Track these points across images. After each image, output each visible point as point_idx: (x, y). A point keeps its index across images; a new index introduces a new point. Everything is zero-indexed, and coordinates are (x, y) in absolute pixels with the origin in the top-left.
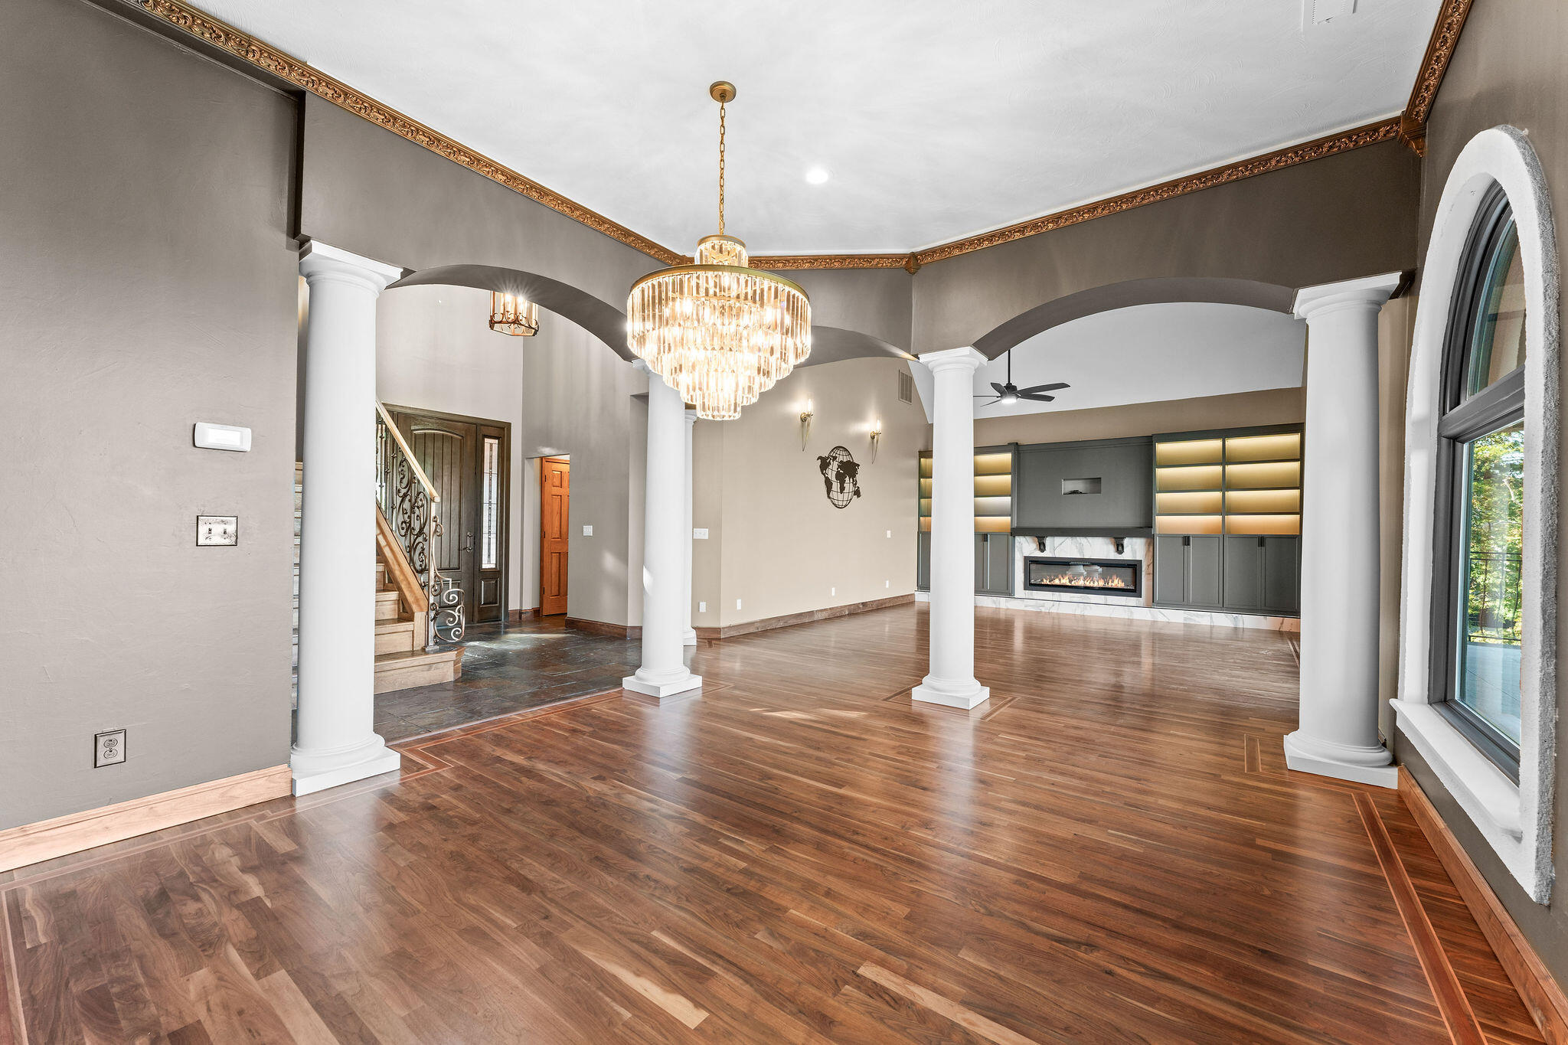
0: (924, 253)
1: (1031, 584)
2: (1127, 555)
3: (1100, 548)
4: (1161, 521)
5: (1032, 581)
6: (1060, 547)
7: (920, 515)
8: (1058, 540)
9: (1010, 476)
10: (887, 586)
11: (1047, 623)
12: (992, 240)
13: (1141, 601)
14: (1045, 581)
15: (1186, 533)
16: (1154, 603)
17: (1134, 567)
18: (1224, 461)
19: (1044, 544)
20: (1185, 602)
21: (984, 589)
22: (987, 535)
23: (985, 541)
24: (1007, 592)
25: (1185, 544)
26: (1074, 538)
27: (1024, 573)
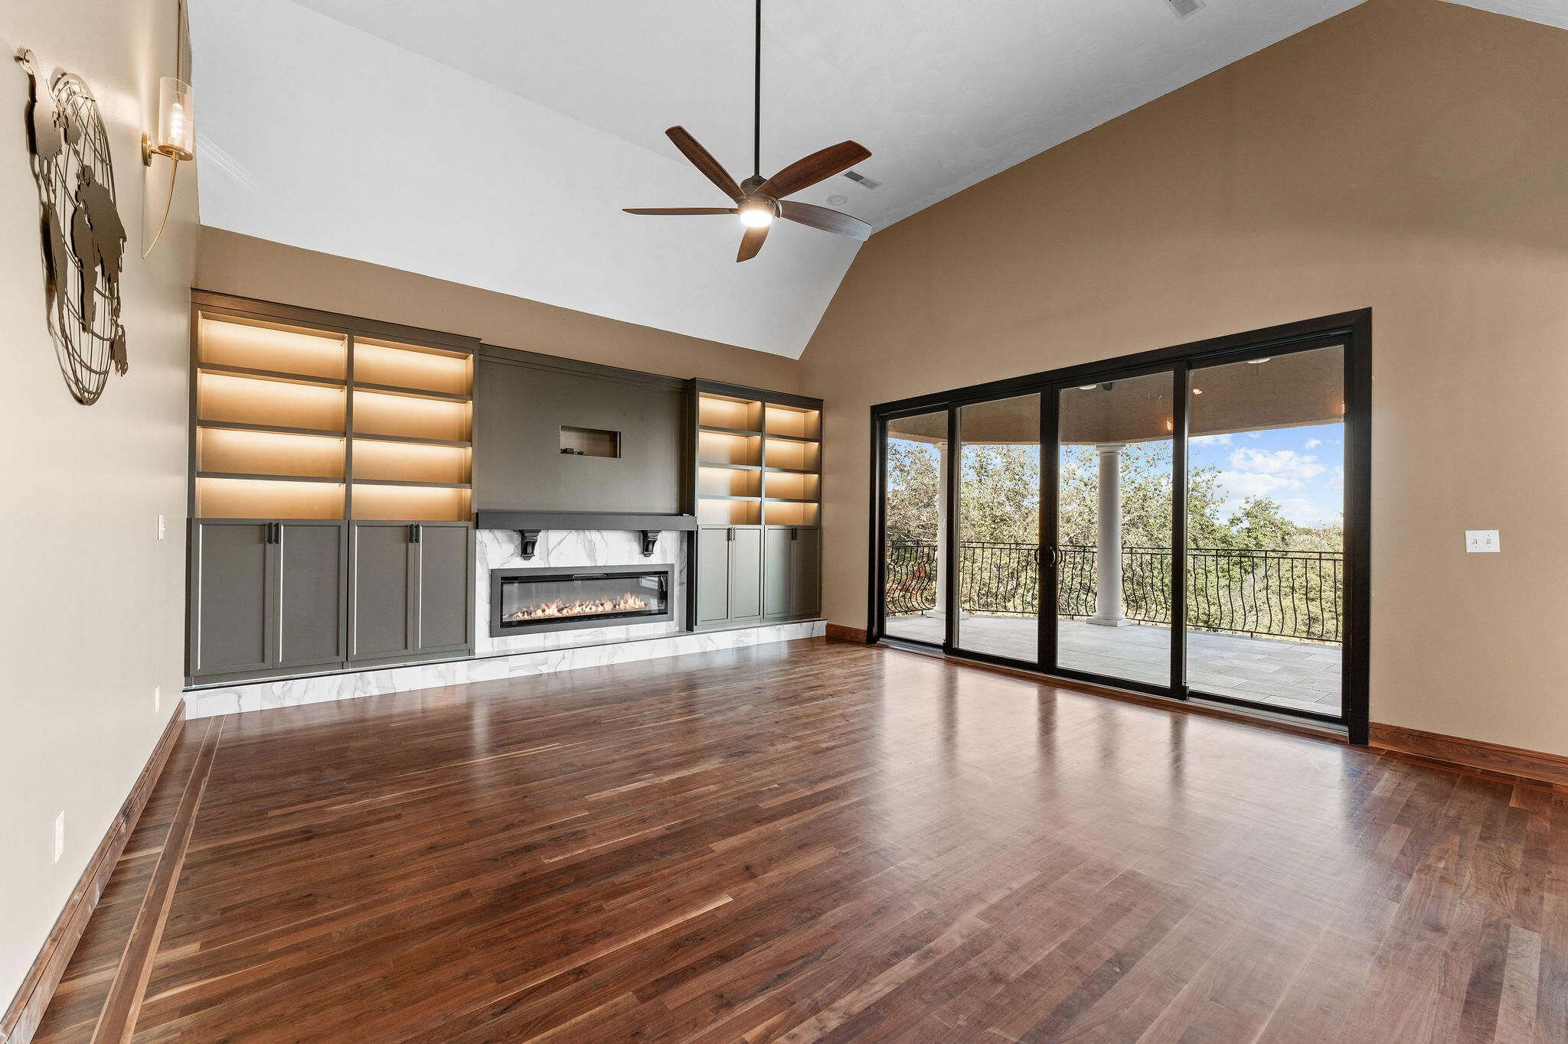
1: (502, 624)
2: (656, 558)
3: (620, 548)
4: (703, 507)
5: (502, 618)
6: (559, 550)
7: (193, 473)
8: (557, 536)
9: (468, 405)
16: (689, 625)
18: (761, 431)
19: (534, 544)
20: (728, 618)
21: (410, 650)
22: (417, 527)
23: (411, 541)
24: (463, 647)
25: (729, 539)
26: (581, 532)
27: (491, 603)
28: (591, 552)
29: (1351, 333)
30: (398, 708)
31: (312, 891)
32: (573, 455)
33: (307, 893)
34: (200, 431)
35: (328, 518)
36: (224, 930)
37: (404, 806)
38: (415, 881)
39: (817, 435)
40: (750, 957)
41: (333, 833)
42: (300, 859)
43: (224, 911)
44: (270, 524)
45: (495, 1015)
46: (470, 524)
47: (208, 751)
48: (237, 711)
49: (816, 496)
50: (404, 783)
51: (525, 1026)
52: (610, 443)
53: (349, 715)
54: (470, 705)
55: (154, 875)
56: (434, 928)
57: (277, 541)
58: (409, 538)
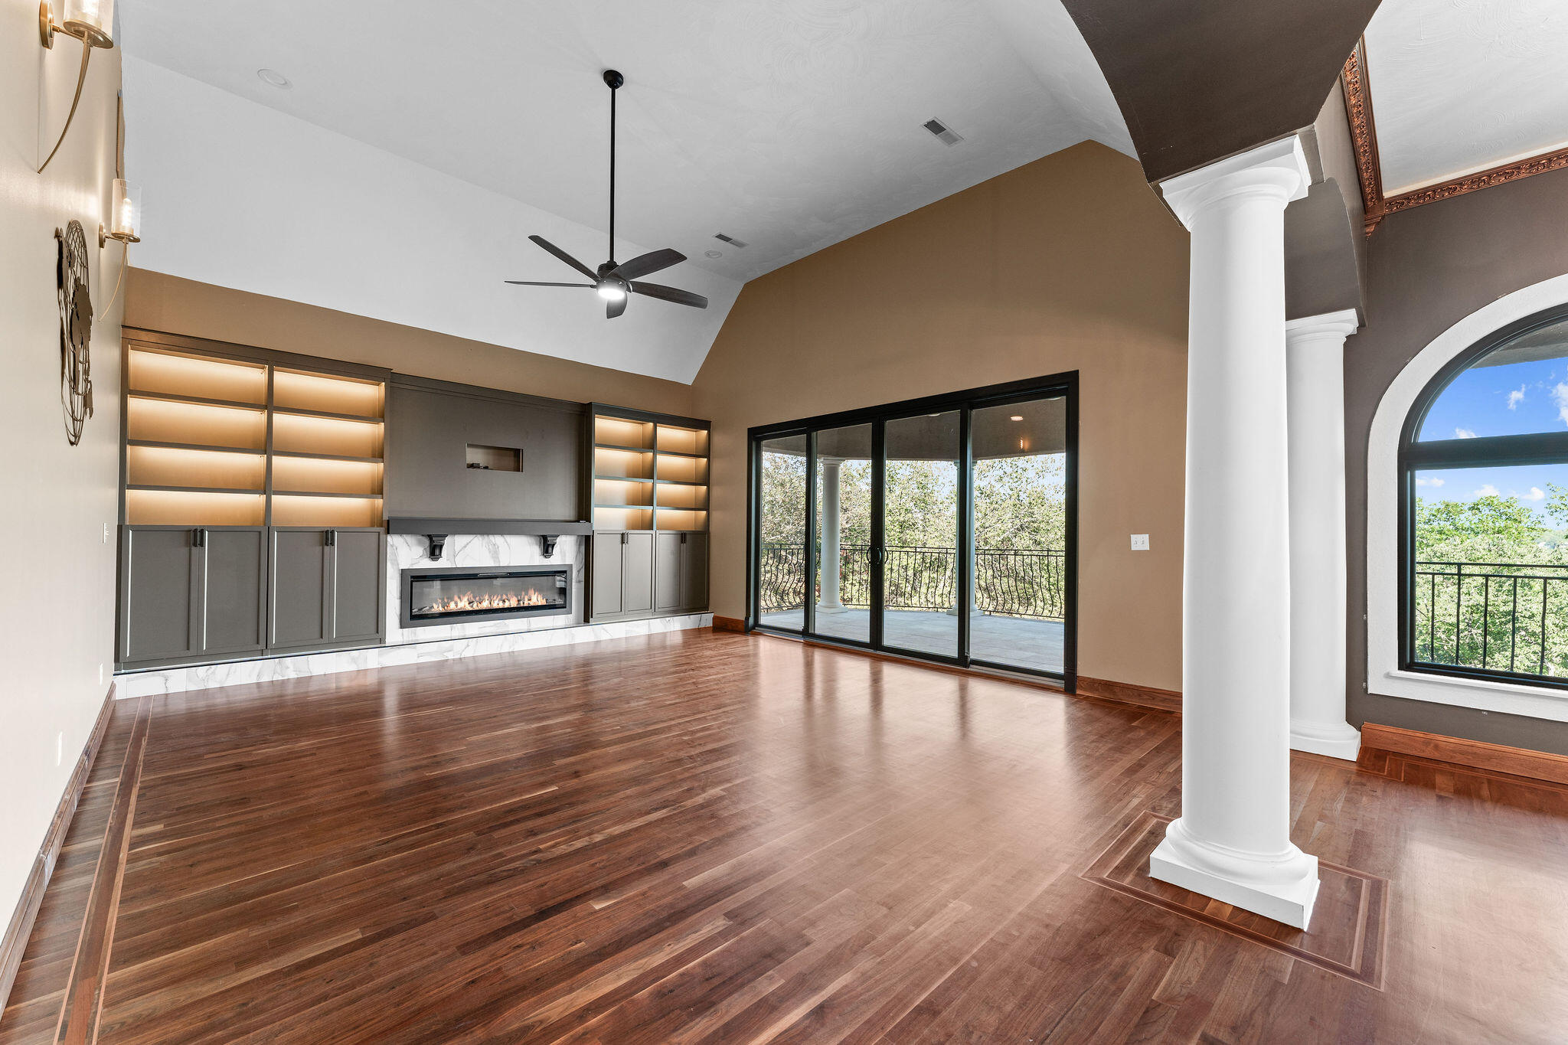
1: (412, 617)
2: (556, 559)
3: (518, 551)
4: (600, 514)
5: (413, 612)
6: (465, 551)
7: (123, 486)
8: (461, 540)
9: (380, 425)
13: (570, 618)
14: (435, 606)
16: (586, 617)
18: (653, 449)
19: (441, 547)
20: (622, 611)
21: (325, 639)
22: (333, 532)
23: (327, 545)
24: (376, 636)
25: (623, 542)
26: (486, 536)
27: (401, 598)
28: (495, 554)
29: (1067, 388)
30: (314, 687)
31: (247, 796)
32: (479, 470)
33: (243, 797)
34: (129, 447)
35: (249, 524)
36: (180, 818)
37: (318, 748)
38: (327, 788)
39: (706, 451)
40: (558, 814)
41: (258, 766)
42: (236, 780)
43: (177, 809)
44: (196, 530)
45: (377, 846)
46: (382, 530)
47: (143, 721)
48: (163, 691)
49: (705, 505)
50: (317, 735)
51: (397, 849)
52: (514, 459)
53: (267, 692)
54: (381, 684)
55: (116, 793)
56: (339, 810)
57: (202, 544)
58: (324, 542)
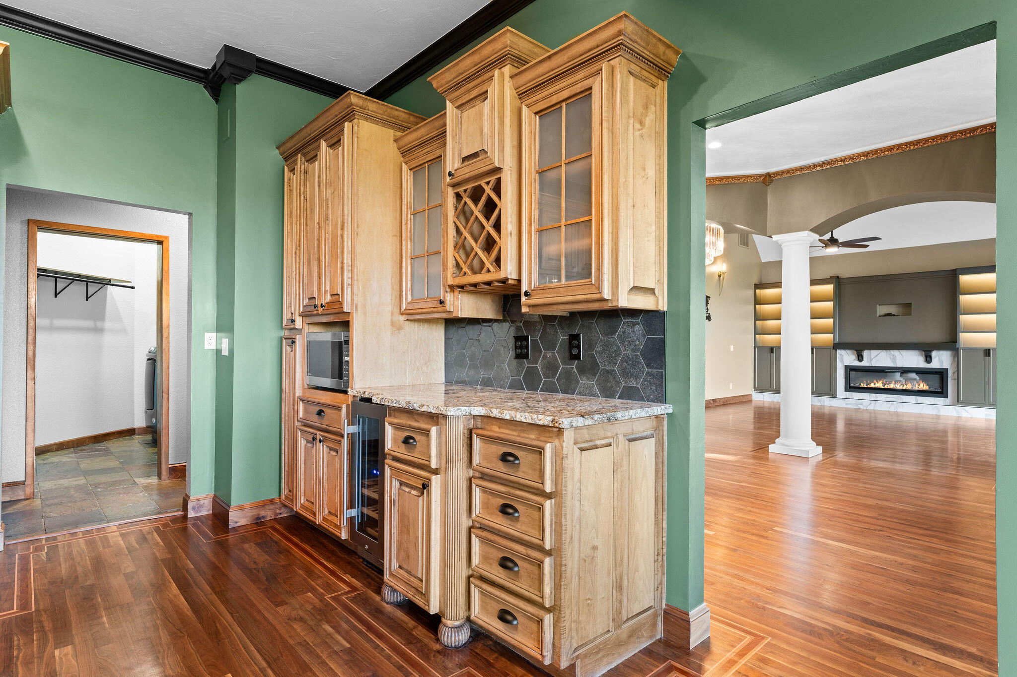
0: (776, 174)
1: (851, 387)
2: (935, 364)
3: (912, 359)
4: (965, 338)
5: (852, 385)
6: (876, 358)
7: (756, 333)
8: (874, 353)
9: (832, 303)
10: (731, 388)
11: (866, 416)
12: (822, 166)
13: (948, 401)
14: (862, 385)
15: (987, 347)
16: (958, 402)
17: (941, 374)
19: (863, 356)
20: (988, 402)
22: (813, 349)
23: (812, 353)
24: (832, 392)
25: (986, 356)
26: (888, 351)
27: (845, 378)
28: (894, 360)
34: (758, 322)
44: (772, 348)
46: (835, 348)
57: (774, 353)
